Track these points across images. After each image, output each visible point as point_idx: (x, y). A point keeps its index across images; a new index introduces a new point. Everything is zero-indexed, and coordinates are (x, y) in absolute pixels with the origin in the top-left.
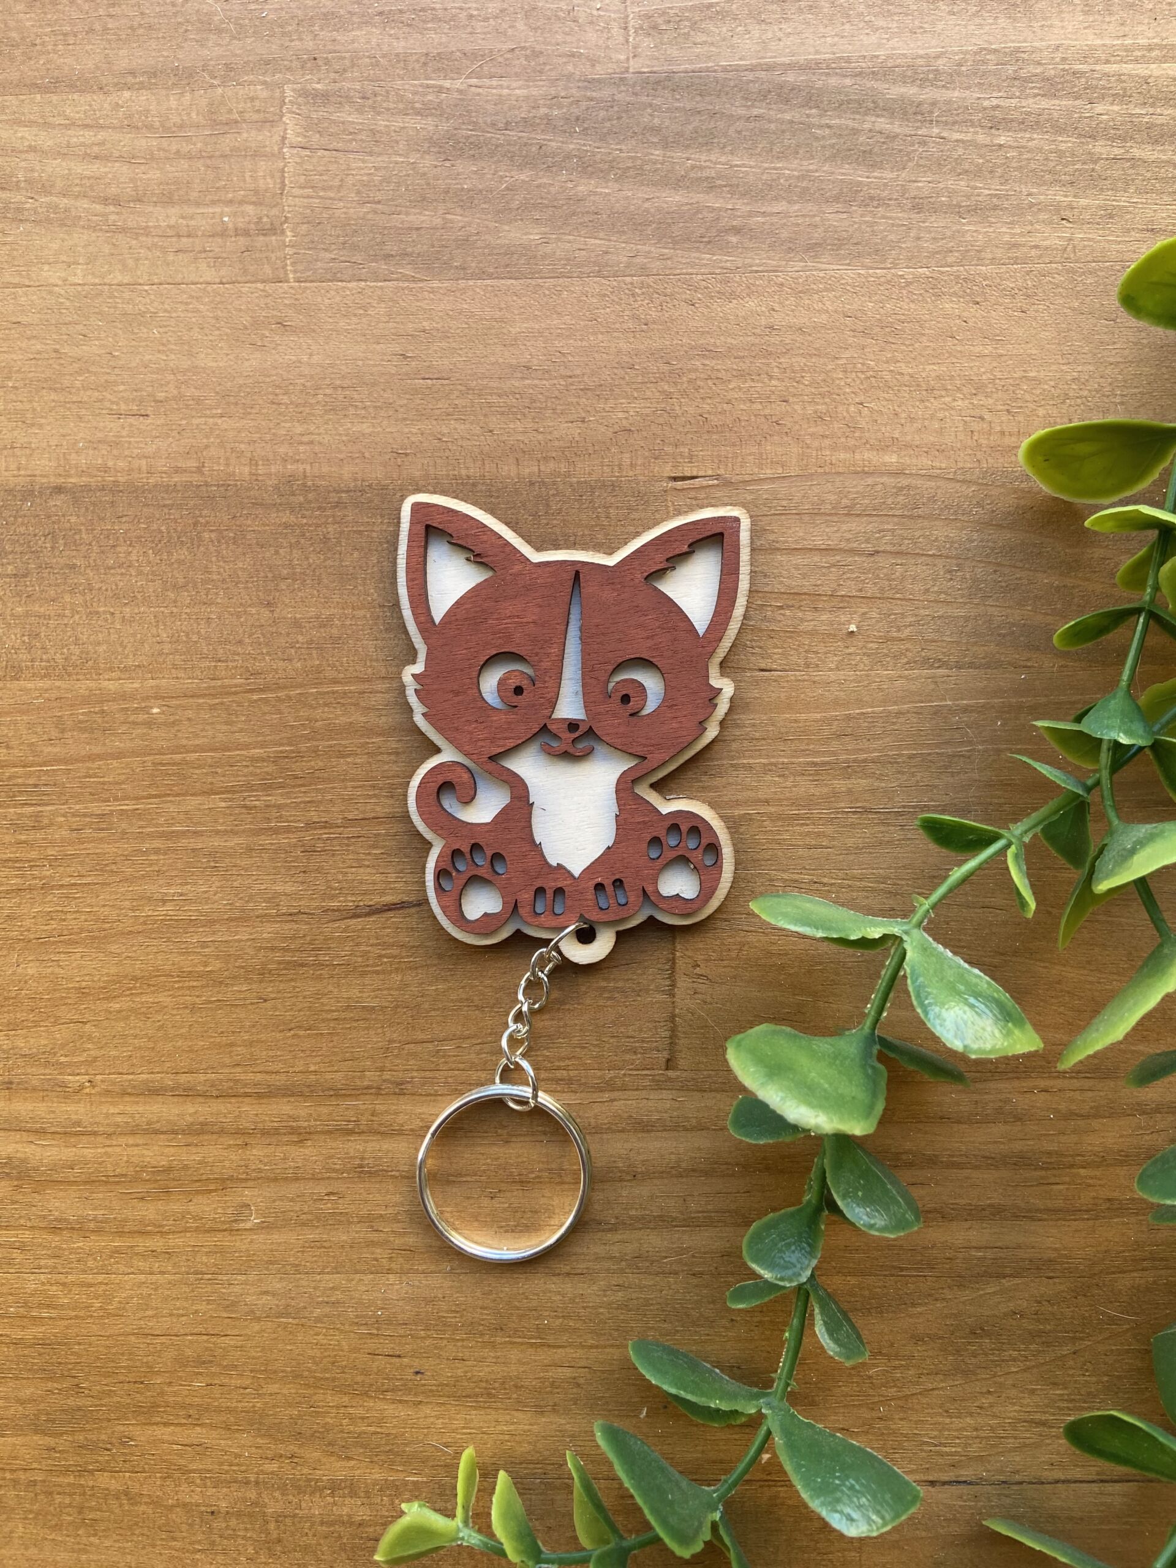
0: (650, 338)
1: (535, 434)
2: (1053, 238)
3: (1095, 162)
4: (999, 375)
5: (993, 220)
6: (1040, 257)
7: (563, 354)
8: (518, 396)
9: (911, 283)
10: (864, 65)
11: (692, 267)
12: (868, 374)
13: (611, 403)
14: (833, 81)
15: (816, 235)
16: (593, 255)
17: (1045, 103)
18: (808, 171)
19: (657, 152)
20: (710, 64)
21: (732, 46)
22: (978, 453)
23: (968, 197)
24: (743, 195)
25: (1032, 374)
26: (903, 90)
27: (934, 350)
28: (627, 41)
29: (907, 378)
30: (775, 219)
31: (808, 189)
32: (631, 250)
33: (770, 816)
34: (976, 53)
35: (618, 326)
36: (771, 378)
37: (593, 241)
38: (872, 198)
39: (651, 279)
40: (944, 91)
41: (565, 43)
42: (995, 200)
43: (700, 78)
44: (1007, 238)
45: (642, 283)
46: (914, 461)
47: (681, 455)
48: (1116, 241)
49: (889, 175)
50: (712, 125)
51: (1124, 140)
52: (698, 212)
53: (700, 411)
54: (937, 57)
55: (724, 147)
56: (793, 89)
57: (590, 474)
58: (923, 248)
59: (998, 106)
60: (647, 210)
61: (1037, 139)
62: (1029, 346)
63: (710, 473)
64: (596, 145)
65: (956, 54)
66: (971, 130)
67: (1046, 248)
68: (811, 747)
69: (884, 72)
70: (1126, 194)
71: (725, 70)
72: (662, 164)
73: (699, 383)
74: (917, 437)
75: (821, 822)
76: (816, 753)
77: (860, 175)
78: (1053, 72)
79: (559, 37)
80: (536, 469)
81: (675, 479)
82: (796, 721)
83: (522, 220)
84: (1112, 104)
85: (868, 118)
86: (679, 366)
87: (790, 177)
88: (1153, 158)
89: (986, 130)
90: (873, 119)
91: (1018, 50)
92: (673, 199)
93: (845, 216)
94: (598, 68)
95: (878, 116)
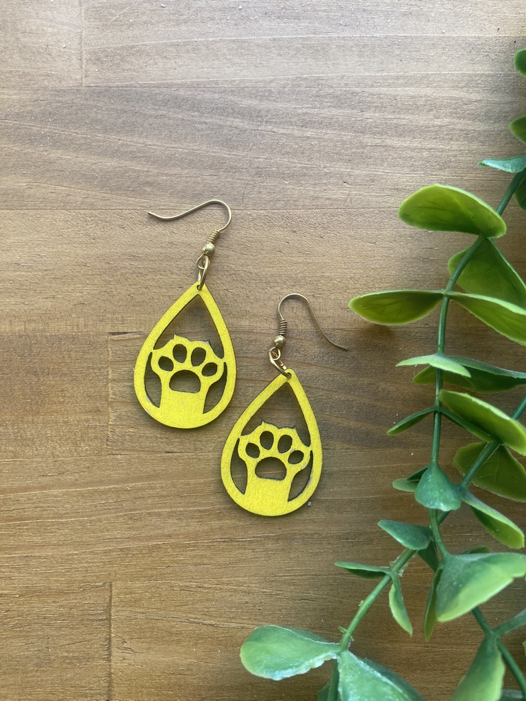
0: (96, 247)
1: (22, 305)
2: (339, 194)
3: (364, 148)
4: (307, 274)
5: (304, 182)
6: (331, 205)
7: (41, 257)
8: (11, 282)
9: (256, 219)
10: (226, 86)
11: (123, 205)
12: (231, 273)
13: (72, 287)
14: (208, 95)
15: (199, 188)
16: (60, 196)
17: (334, 111)
18: (193, 150)
19: (100, 135)
20: (132, 83)
21: (146, 72)
22: (296, 320)
23: (289, 168)
24: (154, 163)
25: (327, 274)
26: (250, 102)
27: (270, 259)
28: (81, 67)
29: (254, 275)
30: (173, 178)
31: (193, 161)
32: (84, 194)
33: (172, 545)
34: (294, 80)
35: (76, 240)
36: (172, 273)
37: (60, 188)
38: (232, 168)
39: (96, 213)
40: (274, 103)
41: (43, 68)
42: (305, 170)
43: (126, 91)
44: (311, 193)
45: (91, 214)
46: (259, 324)
47: (117, 319)
48: (376, 196)
49: (240, 153)
50: (134, 119)
51: (382, 134)
52: (126, 172)
53: (128, 293)
54: (271, 82)
55: (142, 133)
56: (182, 100)
57: (58, 330)
58: (262, 198)
59: (307, 113)
60: (94, 170)
61: (330, 133)
62: (325, 257)
63: (135, 330)
64: (62, 129)
65: (282, 80)
66: (291, 127)
67: (336, 200)
68: (197, 500)
69: (239, 90)
70: (382, 168)
71: (141, 86)
72: (103, 142)
73: (127, 275)
74: (260, 311)
75: (203, 548)
76: (200, 504)
77: (225, 154)
78: (339, 92)
79: (40, 65)
80: (23, 327)
81: (113, 334)
82: (188, 484)
83: (15, 174)
84: (374, 112)
85: (229, 119)
86: (115, 265)
87: (183, 153)
88: (398, 145)
89: (300, 128)
90: (232, 119)
91: (319, 79)
92: (110, 163)
93: (215, 177)
94: (64, 83)
95: (235, 117)
